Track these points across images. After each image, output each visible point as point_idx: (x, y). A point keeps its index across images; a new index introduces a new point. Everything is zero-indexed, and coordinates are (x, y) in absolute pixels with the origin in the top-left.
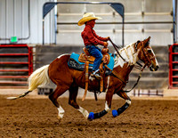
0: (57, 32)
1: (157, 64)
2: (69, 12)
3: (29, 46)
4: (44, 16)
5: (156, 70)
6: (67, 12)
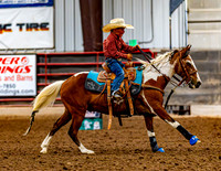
0: (188, 33)
1: (199, 79)
2: (204, 7)
3: (152, 51)
4: (171, 13)
5: (197, 87)
6: (200, 7)
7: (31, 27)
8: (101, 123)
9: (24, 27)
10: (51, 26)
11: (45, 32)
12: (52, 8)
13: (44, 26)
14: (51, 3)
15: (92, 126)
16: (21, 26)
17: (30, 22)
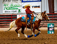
7: (35, 7)
8: (54, 32)
9: (34, 7)
10: (41, 7)
11: (39, 8)
12: (41, 2)
13: (39, 7)
14: (41, 1)
15: (51, 33)
16: (33, 7)
17: (35, 6)
